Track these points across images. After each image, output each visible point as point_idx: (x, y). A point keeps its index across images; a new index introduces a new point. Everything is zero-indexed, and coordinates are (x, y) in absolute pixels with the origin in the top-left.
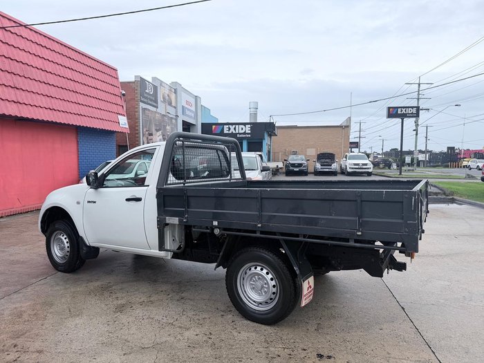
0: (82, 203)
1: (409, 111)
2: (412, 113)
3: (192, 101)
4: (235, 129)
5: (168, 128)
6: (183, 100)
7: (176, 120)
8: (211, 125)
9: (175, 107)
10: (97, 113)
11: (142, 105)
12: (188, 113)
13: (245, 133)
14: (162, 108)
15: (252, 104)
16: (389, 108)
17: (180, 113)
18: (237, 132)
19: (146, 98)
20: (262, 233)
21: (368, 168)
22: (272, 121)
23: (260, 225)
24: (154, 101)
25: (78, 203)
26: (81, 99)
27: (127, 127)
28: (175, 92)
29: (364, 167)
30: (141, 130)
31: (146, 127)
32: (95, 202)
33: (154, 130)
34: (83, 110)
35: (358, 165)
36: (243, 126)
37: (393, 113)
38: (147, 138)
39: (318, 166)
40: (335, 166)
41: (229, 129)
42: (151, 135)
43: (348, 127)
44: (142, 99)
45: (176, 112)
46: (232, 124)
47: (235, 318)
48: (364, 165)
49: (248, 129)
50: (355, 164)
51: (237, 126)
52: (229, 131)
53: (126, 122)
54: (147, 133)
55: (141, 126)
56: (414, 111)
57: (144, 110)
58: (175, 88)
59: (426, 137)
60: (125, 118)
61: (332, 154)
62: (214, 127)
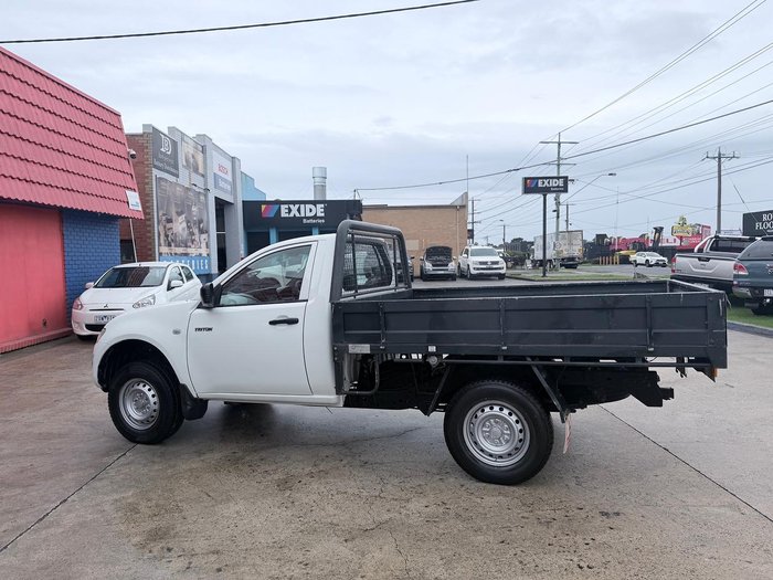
0: (184, 332)
1: (553, 183)
2: (558, 187)
3: (228, 165)
4: (299, 210)
5: (194, 209)
6: (216, 163)
7: (206, 196)
8: (258, 204)
9: (203, 176)
10: (96, 187)
11: (155, 172)
12: (222, 184)
13: (315, 217)
14: (184, 178)
15: (316, 170)
16: (526, 179)
17: (211, 186)
18: (303, 215)
19: (162, 161)
20: (506, 358)
21: (500, 269)
22: (357, 198)
23: (505, 348)
24: (172, 166)
25: (176, 332)
26: (71, 164)
27: (140, 209)
28: (204, 151)
29: (495, 266)
30: (155, 214)
31: (162, 209)
32: (210, 329)
33: (174, 214)
34: (76, 182)
35: (486, 263)
36: (312, 206)
37: (531, 186)
38: (165, 227)
39: (429, 266)
40: (452, 266)
41: (290, 210)
42: (170, 221)
43: (464, 207)
44: (156, 163)
45: (206, 183)
46: (294, 203)
47: (462, 481)
48: (493, 263)
49: (319, 210)
50: (481, 263)
51: (302, 206)
52: (289, 212)
53: (139, 201)
54: (164, 218)
55: (155, 208)
56: (561, 183)
57: (159, 180)
58: (203, 145)
59: (567, 221)
60: (137, 194)
61: (448, 248)
62: (263, 207)
